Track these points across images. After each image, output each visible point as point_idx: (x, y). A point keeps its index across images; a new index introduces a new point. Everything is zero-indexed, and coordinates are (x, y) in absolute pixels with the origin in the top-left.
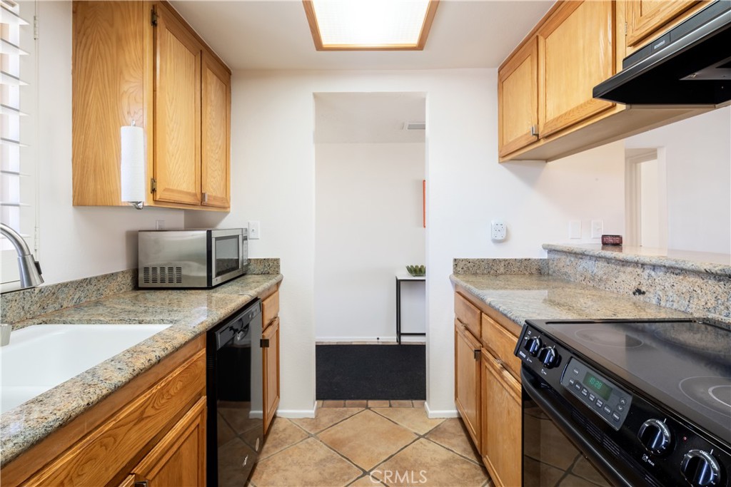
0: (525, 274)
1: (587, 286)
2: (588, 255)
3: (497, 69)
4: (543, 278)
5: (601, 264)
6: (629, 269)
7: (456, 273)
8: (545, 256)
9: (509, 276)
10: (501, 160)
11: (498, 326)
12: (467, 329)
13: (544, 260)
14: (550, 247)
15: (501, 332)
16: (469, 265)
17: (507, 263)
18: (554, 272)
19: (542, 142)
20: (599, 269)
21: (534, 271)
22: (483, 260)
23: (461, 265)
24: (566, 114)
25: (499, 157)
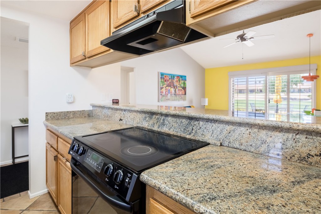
0: (82, 117)
1: (106, 119)
2: (105, 107)
3: (70, 22)
4: (90, 118)
5: (110, 110)
6: (118, 112)
7: (47, 120)
8: (91, 108)
9: (75, 119)
10: (72, 65)
11: (65, 142)
12: (52, 147)
13: (91, 110)
14: (93, 105)
15: (65, 145)
16: (54, 115)
17: (74, 113)
18: (94, 115)
19: (87, 60)
20: (109, 112)
21: (86, 115)
22: (62, 112)
23: (50, 115)
24: (95, 49)
25: (70, 64)
